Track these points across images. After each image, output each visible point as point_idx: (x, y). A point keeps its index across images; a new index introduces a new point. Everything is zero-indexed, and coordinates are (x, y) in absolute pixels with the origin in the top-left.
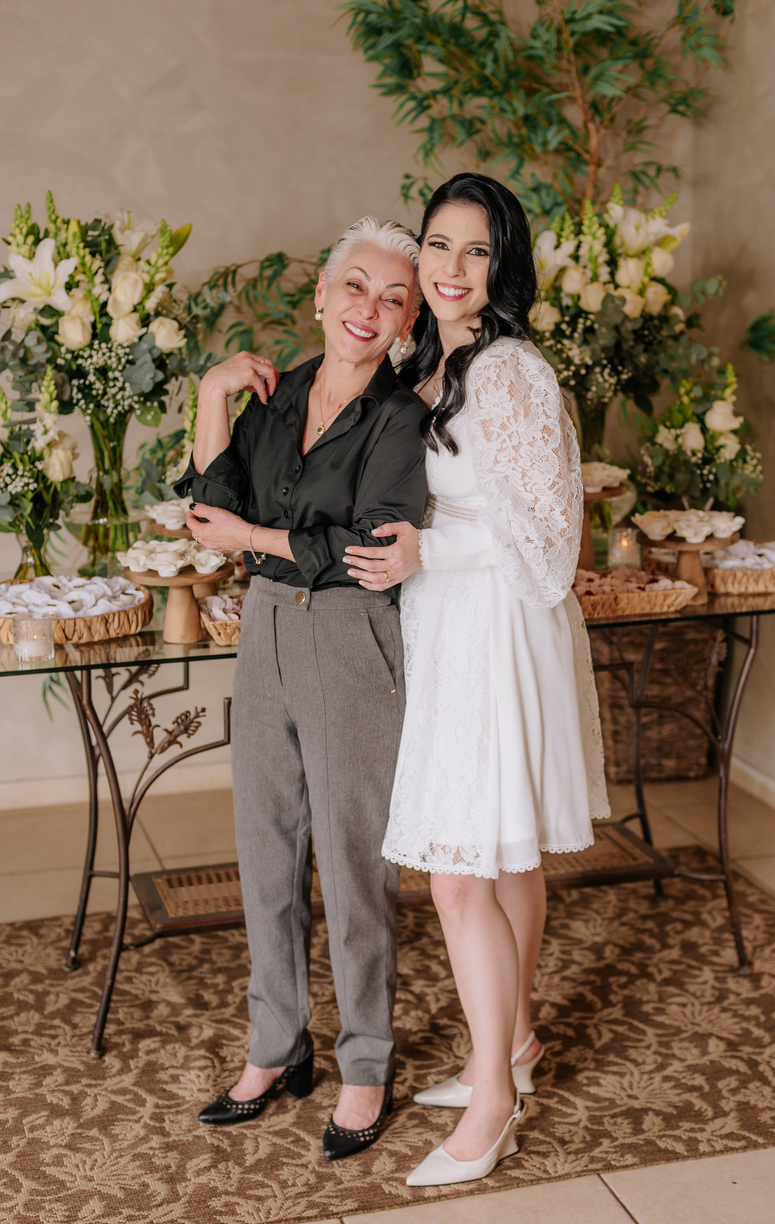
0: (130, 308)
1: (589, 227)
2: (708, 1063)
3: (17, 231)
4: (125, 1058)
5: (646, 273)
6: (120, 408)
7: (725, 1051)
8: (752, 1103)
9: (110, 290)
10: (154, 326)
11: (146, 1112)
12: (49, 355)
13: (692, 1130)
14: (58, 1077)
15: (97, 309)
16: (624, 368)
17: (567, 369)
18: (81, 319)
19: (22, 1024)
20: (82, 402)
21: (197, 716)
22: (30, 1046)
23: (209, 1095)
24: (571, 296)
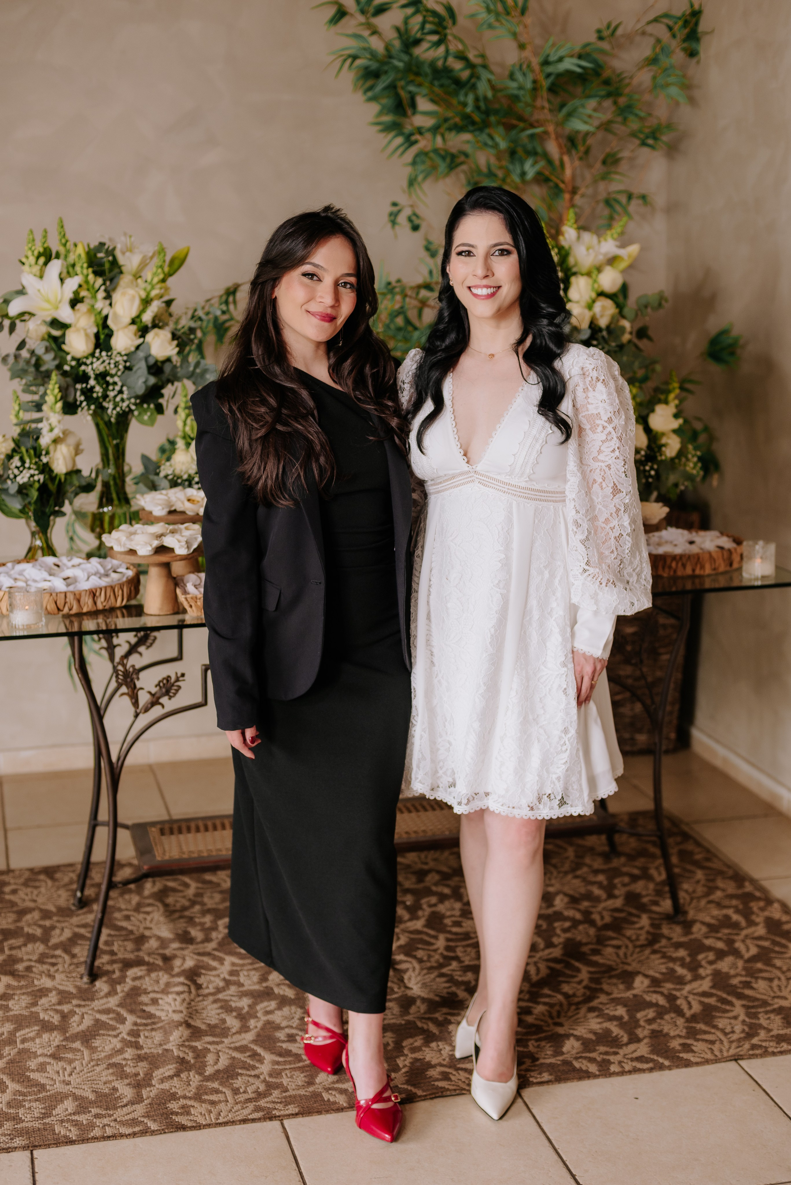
0: (128, 320)
2: (631, 996)
3: (29, 253)
4: (113, 983)
5: (594, 289)
6: (118, 409)
7: (649, 987)
8: (666, 1030)
9: (111, 304)
10: (149, 337)
11: (124, 1029)
12: (56, 362)
13: (606, 1053)
14: (53, 997)
15: (100, 322)
18: (85, 330)
19: (28, 953)
20: (84, 404)
21: (177, 680)
22: (32, 972)
23: (182, 1015)
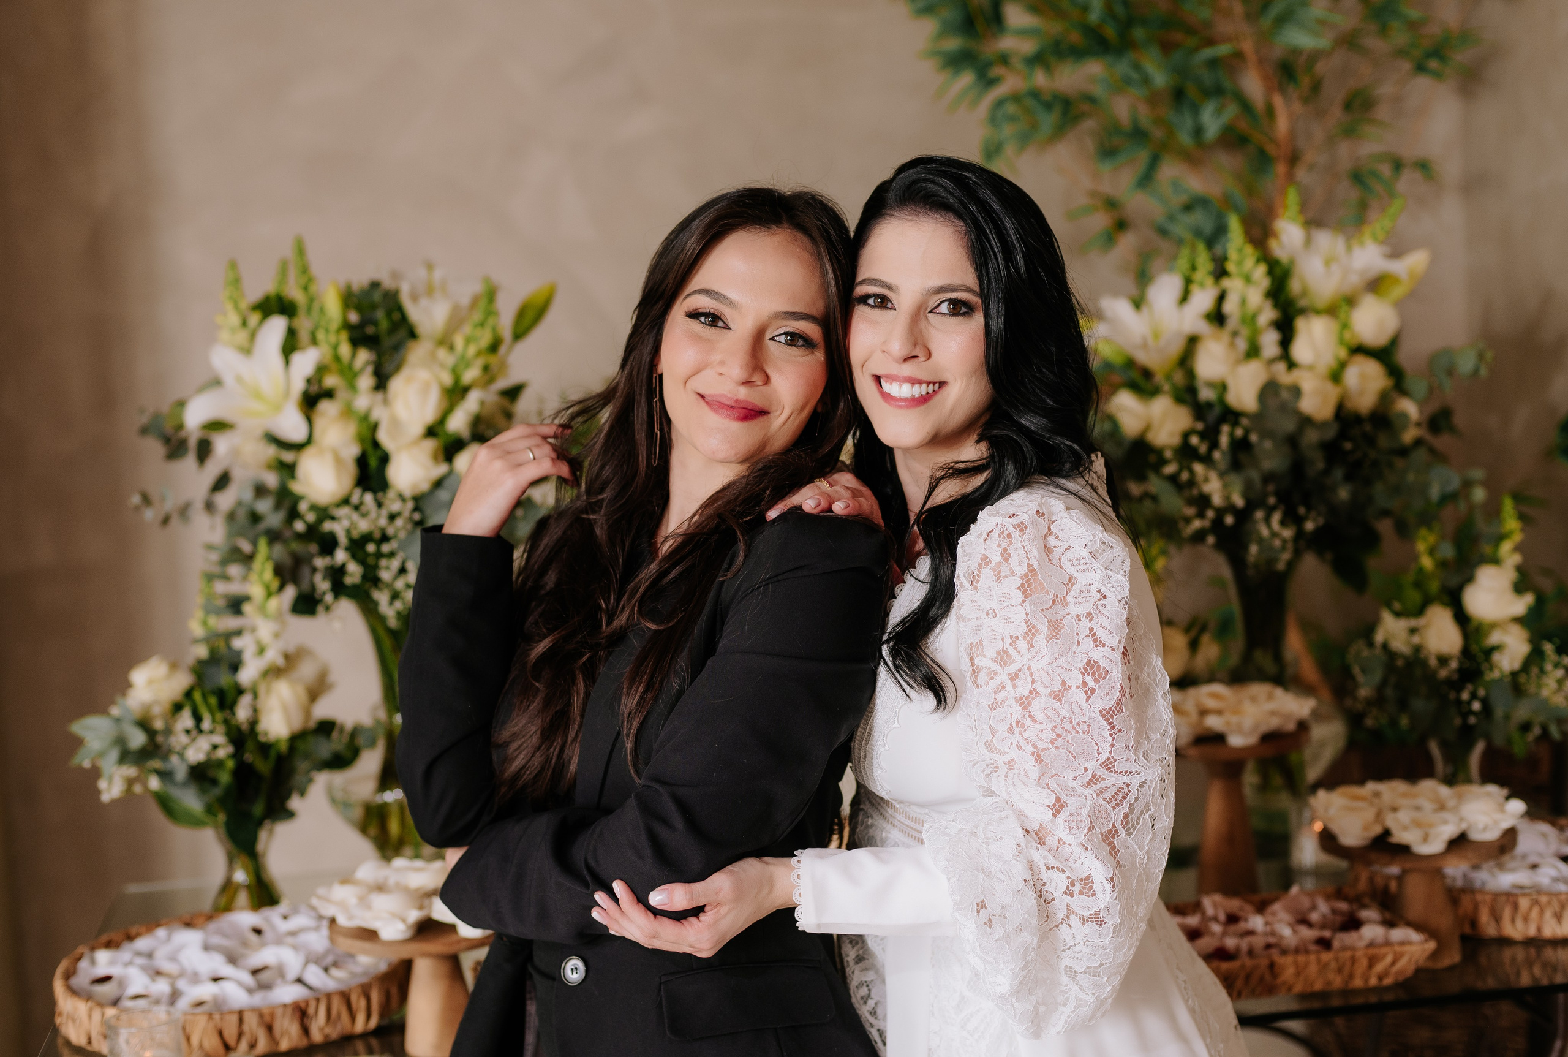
0: (419, 430)
1: (1240, 263)
3: (229, 307)
5: (1341, 341)
9: (386, 402)
10: (462, 461)
12: (282, 515)
15: (365, 437)
16: (1309, 508)
17: (1201, 515)
18: (338, 451)
20: (329, 598)
24: (1211, 385)
